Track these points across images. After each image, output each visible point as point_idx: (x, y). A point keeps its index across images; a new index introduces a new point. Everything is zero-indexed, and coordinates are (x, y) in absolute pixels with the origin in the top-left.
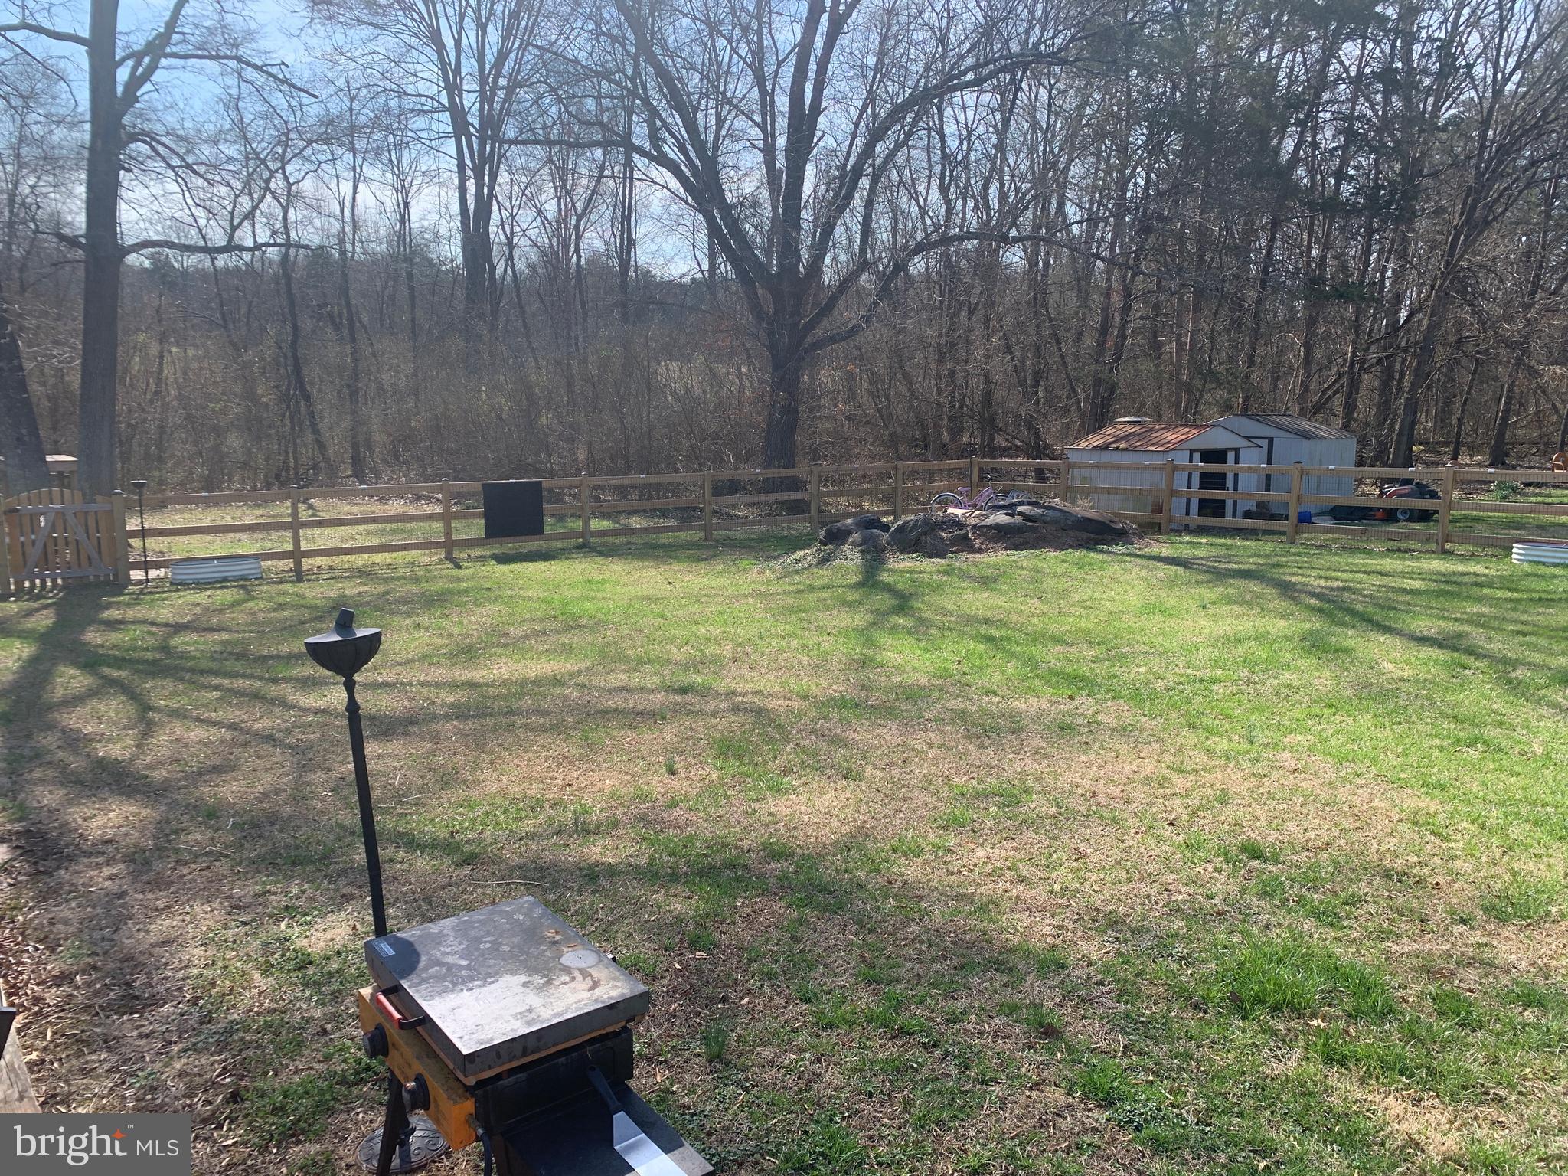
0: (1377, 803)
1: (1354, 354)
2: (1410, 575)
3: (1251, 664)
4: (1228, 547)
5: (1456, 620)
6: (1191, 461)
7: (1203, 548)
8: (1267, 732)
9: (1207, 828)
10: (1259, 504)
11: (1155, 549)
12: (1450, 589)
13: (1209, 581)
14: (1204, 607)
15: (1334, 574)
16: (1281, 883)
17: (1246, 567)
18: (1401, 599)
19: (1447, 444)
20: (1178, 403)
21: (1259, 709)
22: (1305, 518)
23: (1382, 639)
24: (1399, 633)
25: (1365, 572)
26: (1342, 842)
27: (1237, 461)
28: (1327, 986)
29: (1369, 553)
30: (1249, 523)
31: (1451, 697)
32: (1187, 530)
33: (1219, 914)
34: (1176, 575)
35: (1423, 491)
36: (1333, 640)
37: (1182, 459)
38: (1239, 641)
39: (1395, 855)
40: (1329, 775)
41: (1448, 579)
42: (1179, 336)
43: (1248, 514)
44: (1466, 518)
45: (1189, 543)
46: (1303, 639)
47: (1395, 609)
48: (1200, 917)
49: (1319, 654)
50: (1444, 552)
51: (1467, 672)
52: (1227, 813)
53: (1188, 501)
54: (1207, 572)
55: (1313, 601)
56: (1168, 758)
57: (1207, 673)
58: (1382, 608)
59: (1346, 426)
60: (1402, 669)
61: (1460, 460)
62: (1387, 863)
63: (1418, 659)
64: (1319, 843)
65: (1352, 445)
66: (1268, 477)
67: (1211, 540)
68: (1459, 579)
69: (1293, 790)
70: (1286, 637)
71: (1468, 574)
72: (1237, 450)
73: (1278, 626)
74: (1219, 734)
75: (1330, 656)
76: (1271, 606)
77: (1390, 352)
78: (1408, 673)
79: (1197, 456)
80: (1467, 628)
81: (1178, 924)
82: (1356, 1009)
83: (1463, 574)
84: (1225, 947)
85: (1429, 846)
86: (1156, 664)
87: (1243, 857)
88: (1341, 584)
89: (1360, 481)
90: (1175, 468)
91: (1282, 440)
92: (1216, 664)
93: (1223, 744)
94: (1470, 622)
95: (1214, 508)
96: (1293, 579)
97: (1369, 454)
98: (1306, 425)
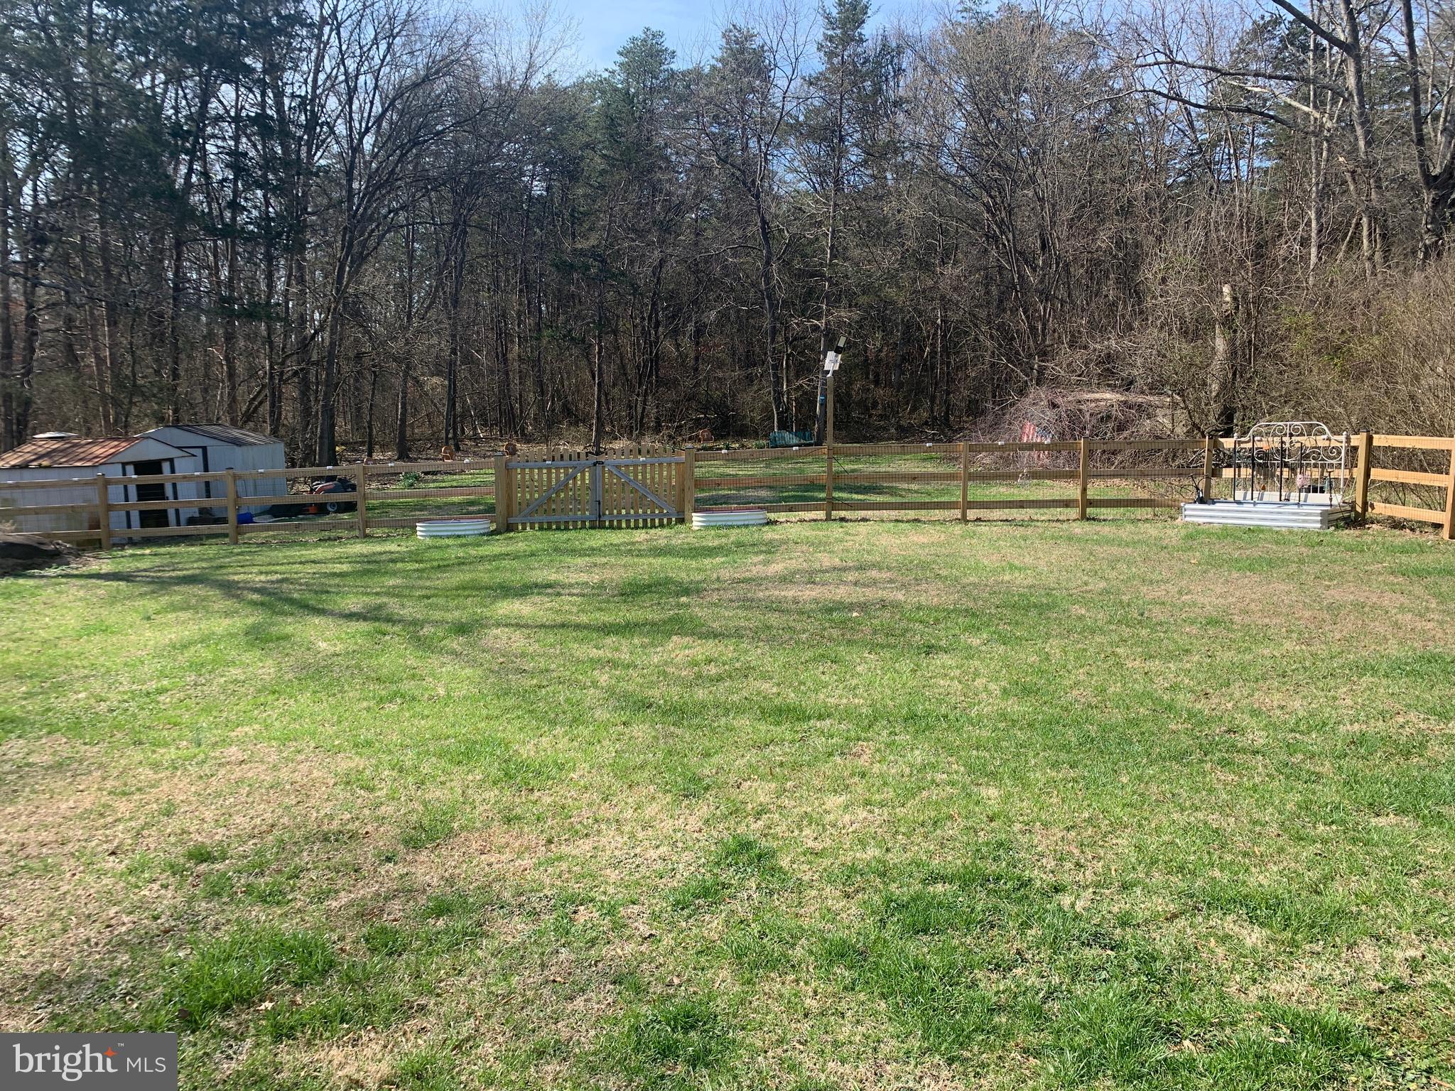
0: (315, 774)
1: (272, 367)
2: (338, 560)
3: (197, 667)
4: (172, 555)
5: (377, 594)
6: (124, 474)
7: (144, 559)
8: (215, 731)
9: (152, 846)
10: (202, 511)
11: (95, 566)
12: (371, 567)
13: (153, 592)
14: (149, 618)
15: (273, 568)
16: (229, 878)
17: (190, 572)
18: (332, 582)
19: (362, 443)
20: (106, 417)
21: (207, 710)
22: (245, 519)
23: (317, 621)
24: (332, 613)
25: (301, 563)
26: (285, 820)
27: (173, 471)
28: (274, 966)
29: (304, 544)
30: (192, 529)
31: (374, 662)
32: (132, 543)
33: (166, 932)
34: (118, 591)
35: (346, 485)
36: (274, 629)
37: (115, 472)
38: (185, 647)
39: (331, 818)
40: (274, 758)
41: (369, 559)
42: (96, 349)
43: (191, 521)
44: (383, 505)
45: (132, 556)
46: (247, 634)
47: (328, 592)
48: (142, 943)
49: (262, 645)
50: (366, 536)
51: (388, 638)
52: (173, 825)
53: (128, 514)
54: (150, 583)
55: (255, 597)
56: (109, 784)
57: (153, 685)
58: (316, 592)
59: (275, 432)
60: (335, 645)
61: (375, 456)
62: (325, 828)
63: (347, 633)
64: (264, 827)
65: (280, 448)
66: (207, 484)
67: (155, 550)
68: (378, 558)
69: (240, 781)
70: (230, 634)
71: (385, 552)
72: (171, 461)
73: (221, 625)
74: (166, 745)
75: (271, 645)
76: (216, 607)
77: (303, 365)
78: (339, 648)
79: (130, 469)
80: (385, 600)
81: (123, 958)
82: (301, 978)
83: (381, 554)
84: (174, 965)
85: (359, 801)
86: (96, 685)
87: (191, 864)
88: (279, 577)
89: (295, 481)
90: (107, 483)
91: (215, 449)
92: (163, 675)
93: (172, 753)
94: (387, 594)
95: (155, 519)
96: (236, 578)
97: (298, 456)
98: (236, 433)
